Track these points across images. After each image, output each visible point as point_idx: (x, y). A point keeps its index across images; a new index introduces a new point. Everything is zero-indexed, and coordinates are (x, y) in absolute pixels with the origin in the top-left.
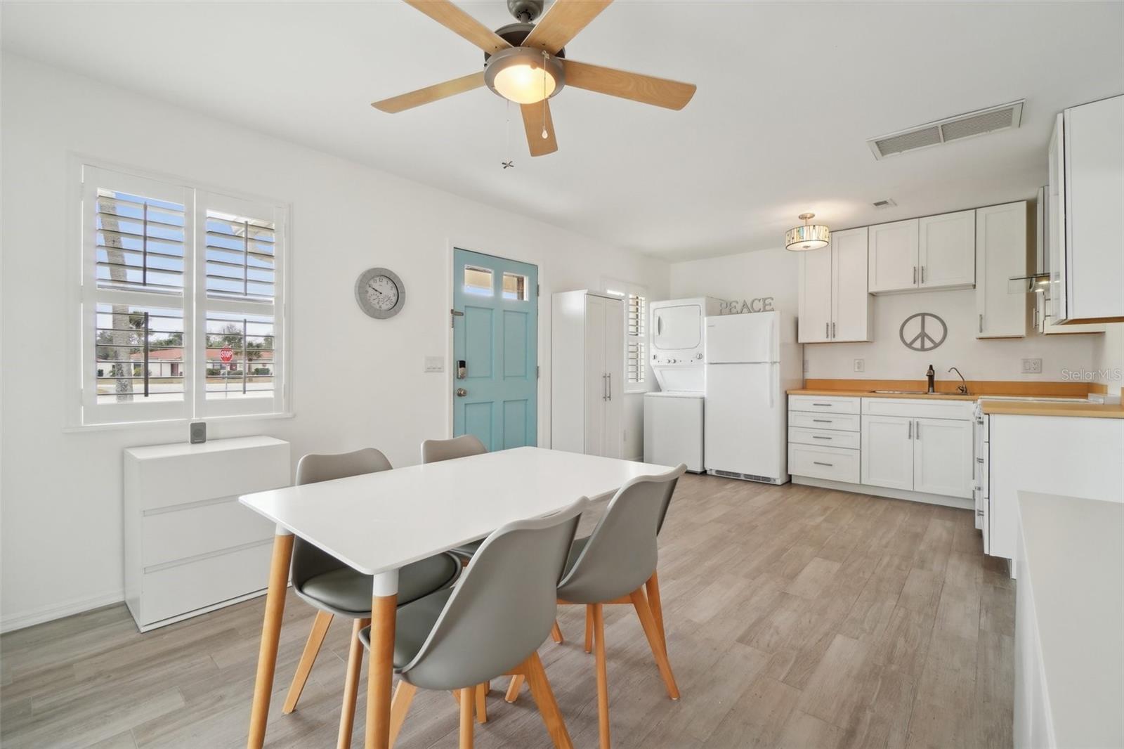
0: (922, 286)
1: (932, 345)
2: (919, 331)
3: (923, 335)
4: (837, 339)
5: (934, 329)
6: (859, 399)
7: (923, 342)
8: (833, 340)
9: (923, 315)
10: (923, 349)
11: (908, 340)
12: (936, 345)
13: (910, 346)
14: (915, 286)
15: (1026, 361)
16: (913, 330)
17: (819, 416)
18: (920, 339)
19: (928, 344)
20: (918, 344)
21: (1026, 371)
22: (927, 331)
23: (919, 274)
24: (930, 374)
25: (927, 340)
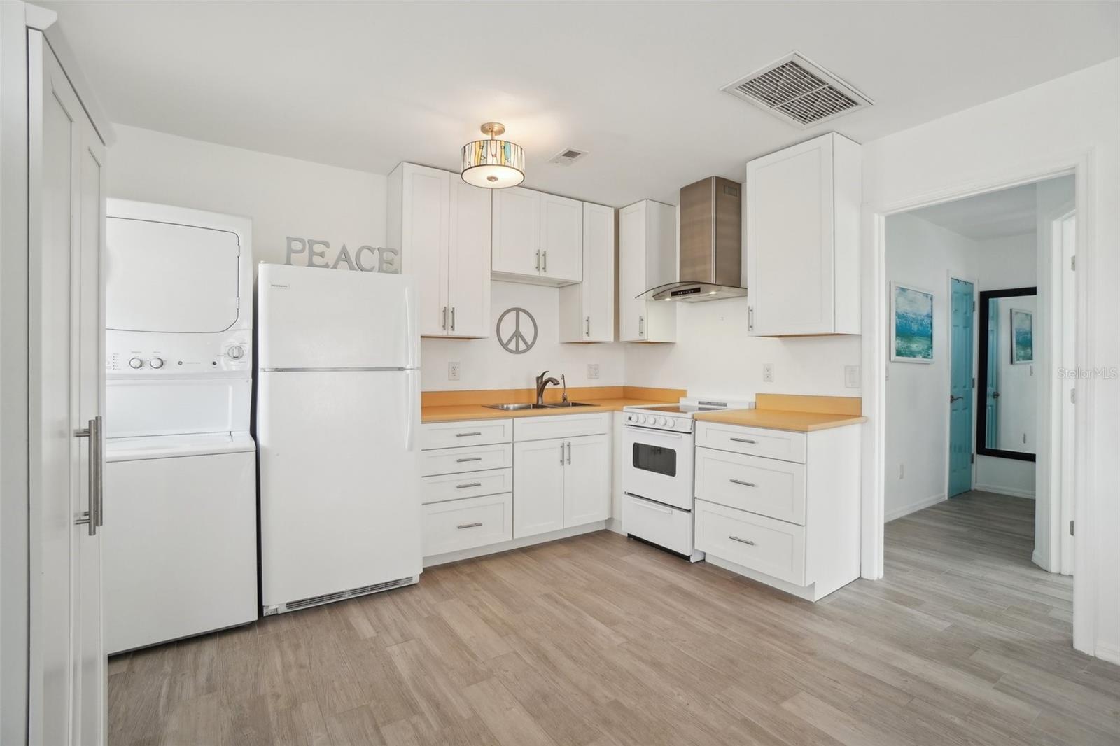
0: (543, 274)
2: (513, 329)
3: (517, 335)
4: (456, 333)
5: (527, 330)
6: (511, 420)
7: (517, 344)
8: (451, 334)
9: (518, 310)
10: (517, 351)
11: (505, 340)
12: (529, 347)
13: (505, 346)
14: (537, 273)
16: (508, 329)
17: (465, 453)
18: (514, 340)
19: (522, 346)
20: (512, 346)
21: (591, 377)
22: (521, 330)
23: (542, 259)
24: (542, 384)
25: (520, 341)
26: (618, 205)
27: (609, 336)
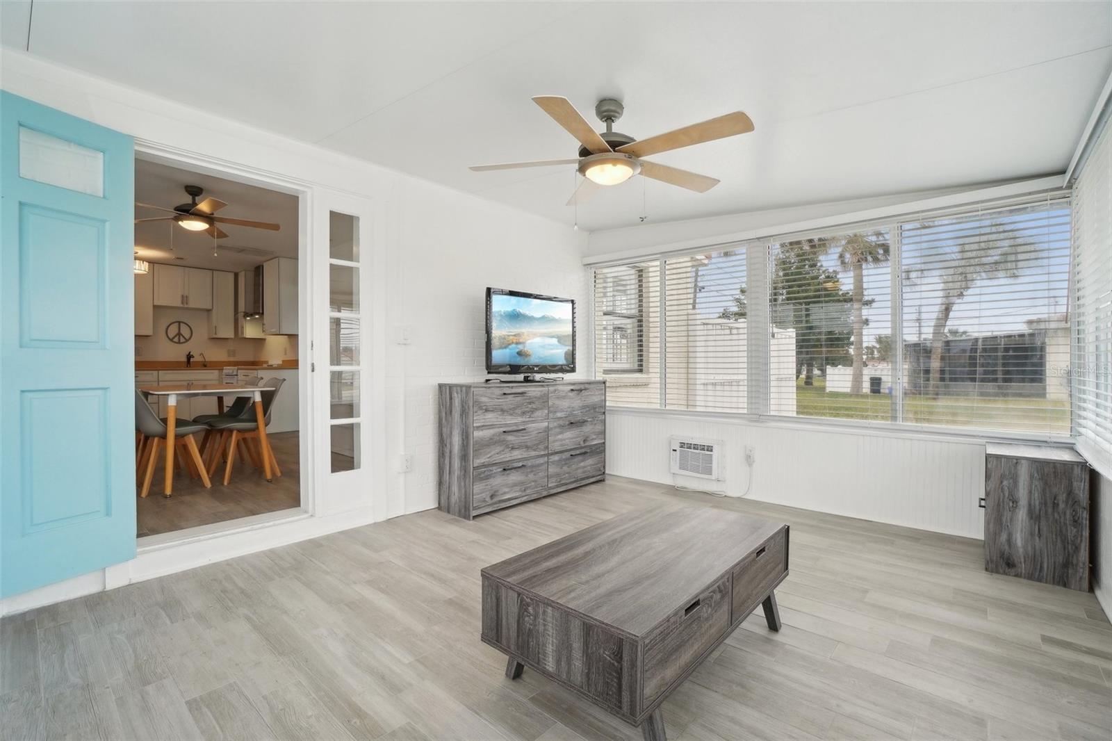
0: (186, 306)
1: (184, 340)
2: (177, 332)
3: (179, 334)
5: (185, 331)
7: (179, 339)
9: (179, 322)
10: (179, 342)
11: (171, 336)
12: (187, 341)
13: (171, 340)
14: (181, 306)
15: (229, 351)
16: (173, 331)
18: (178, 337)
19: (182, 340)
21: (229, 356)
22: (181, 332)
23: (185, 299)
24: (189, 356)
25: (181, 337)
26: (237, 271)
27: (232, 335)
